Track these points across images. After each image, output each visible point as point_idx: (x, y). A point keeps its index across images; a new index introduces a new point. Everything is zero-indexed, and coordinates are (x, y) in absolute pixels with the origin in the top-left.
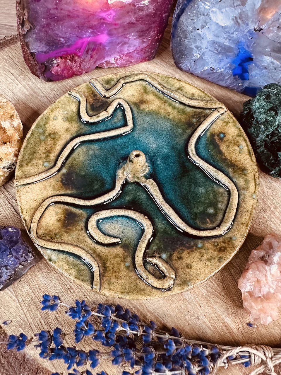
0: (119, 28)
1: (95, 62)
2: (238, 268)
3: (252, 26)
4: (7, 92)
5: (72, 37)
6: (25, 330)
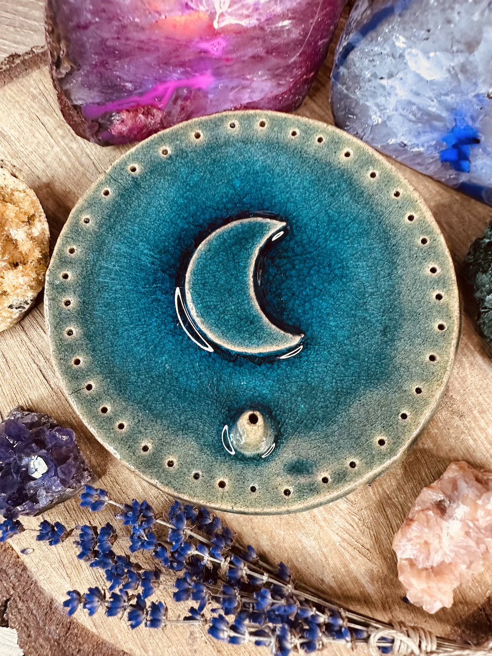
0: (234, 64)
1: (189, 117)
2: (399, 507)
3: (485, 89)
4: (34, 159)
5: (148, 80)
6: (53, 566)
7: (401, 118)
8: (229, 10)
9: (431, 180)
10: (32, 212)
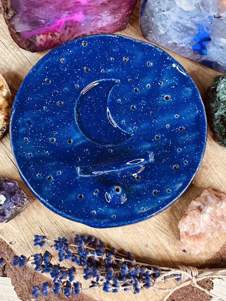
0: (93, 8)
1: (73, 36)
2: (180, 211)
3: (213, 14)
5: (52, 18)
6: (25, 249)
7: (173, 30)
9: (188, 60)
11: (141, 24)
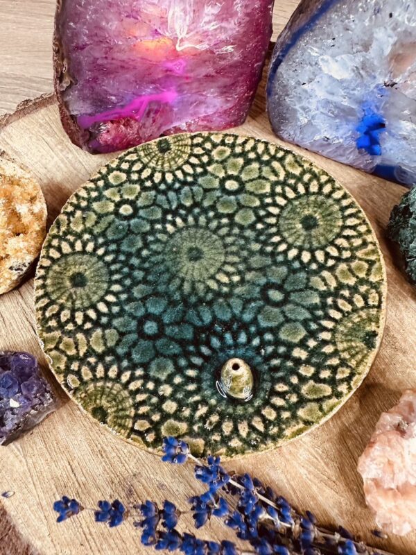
0: (192, 83)
1: (159, 129)
3: (382, 80)
4: (38, 167)
5: (127, 94)
6: (32, 509)
7: (322, 116)
8: (187, 36)
9: (351, 169)
10: (34, 195)
11: (268, 111)
